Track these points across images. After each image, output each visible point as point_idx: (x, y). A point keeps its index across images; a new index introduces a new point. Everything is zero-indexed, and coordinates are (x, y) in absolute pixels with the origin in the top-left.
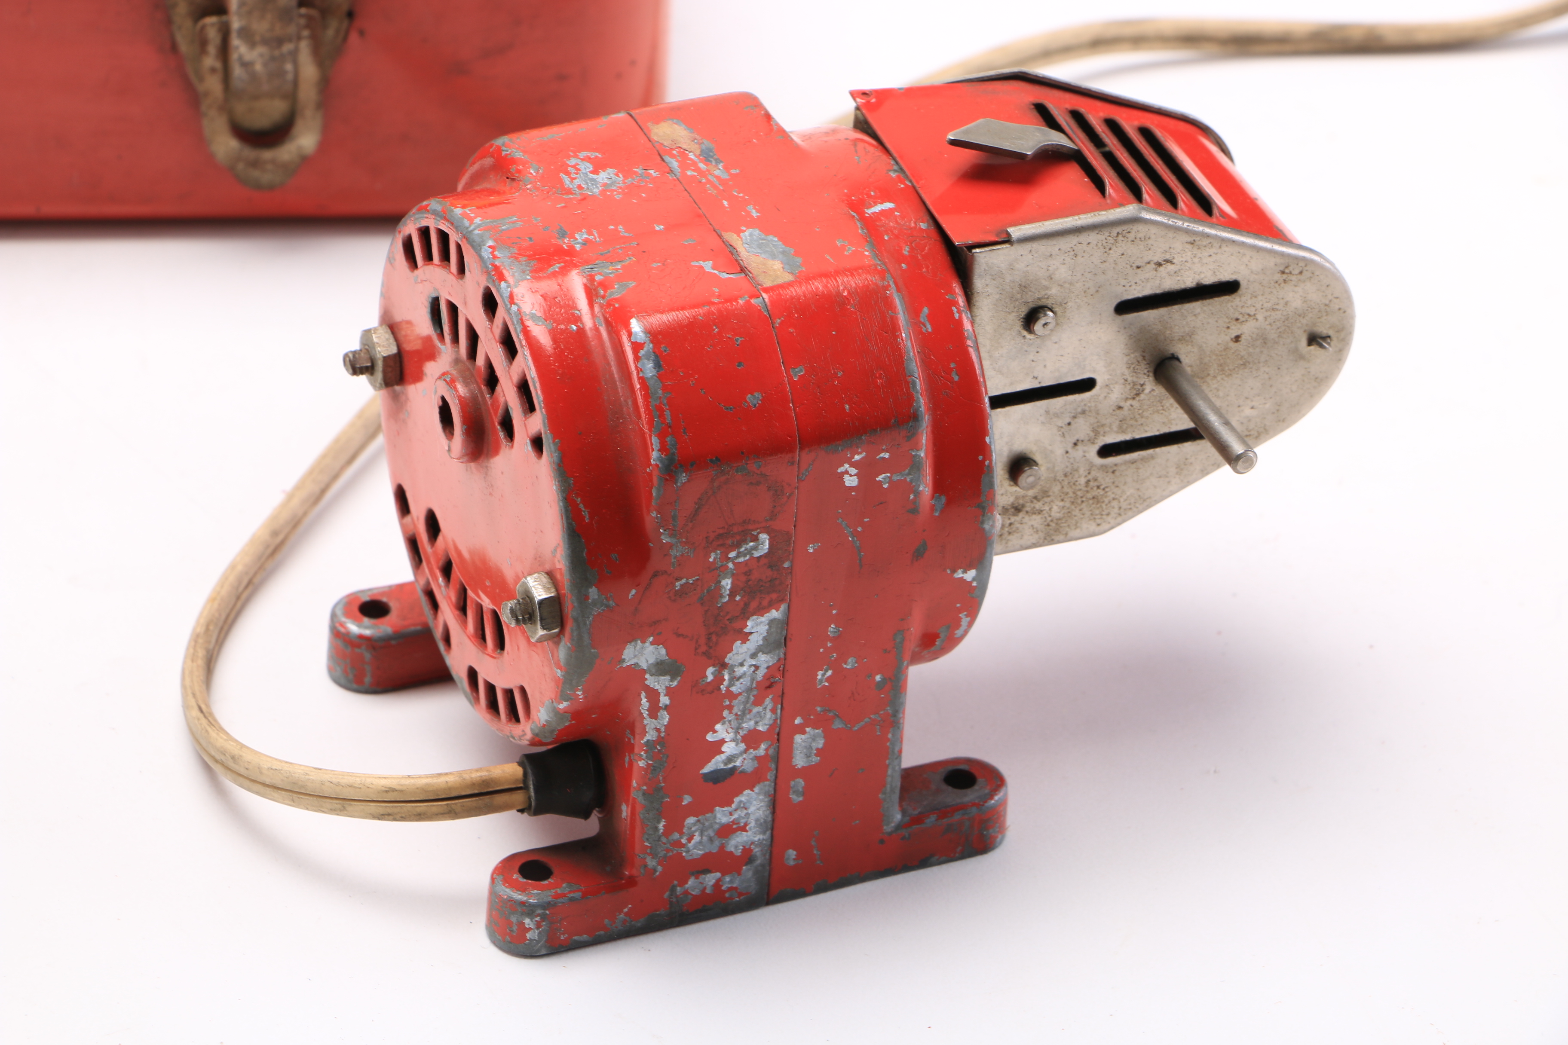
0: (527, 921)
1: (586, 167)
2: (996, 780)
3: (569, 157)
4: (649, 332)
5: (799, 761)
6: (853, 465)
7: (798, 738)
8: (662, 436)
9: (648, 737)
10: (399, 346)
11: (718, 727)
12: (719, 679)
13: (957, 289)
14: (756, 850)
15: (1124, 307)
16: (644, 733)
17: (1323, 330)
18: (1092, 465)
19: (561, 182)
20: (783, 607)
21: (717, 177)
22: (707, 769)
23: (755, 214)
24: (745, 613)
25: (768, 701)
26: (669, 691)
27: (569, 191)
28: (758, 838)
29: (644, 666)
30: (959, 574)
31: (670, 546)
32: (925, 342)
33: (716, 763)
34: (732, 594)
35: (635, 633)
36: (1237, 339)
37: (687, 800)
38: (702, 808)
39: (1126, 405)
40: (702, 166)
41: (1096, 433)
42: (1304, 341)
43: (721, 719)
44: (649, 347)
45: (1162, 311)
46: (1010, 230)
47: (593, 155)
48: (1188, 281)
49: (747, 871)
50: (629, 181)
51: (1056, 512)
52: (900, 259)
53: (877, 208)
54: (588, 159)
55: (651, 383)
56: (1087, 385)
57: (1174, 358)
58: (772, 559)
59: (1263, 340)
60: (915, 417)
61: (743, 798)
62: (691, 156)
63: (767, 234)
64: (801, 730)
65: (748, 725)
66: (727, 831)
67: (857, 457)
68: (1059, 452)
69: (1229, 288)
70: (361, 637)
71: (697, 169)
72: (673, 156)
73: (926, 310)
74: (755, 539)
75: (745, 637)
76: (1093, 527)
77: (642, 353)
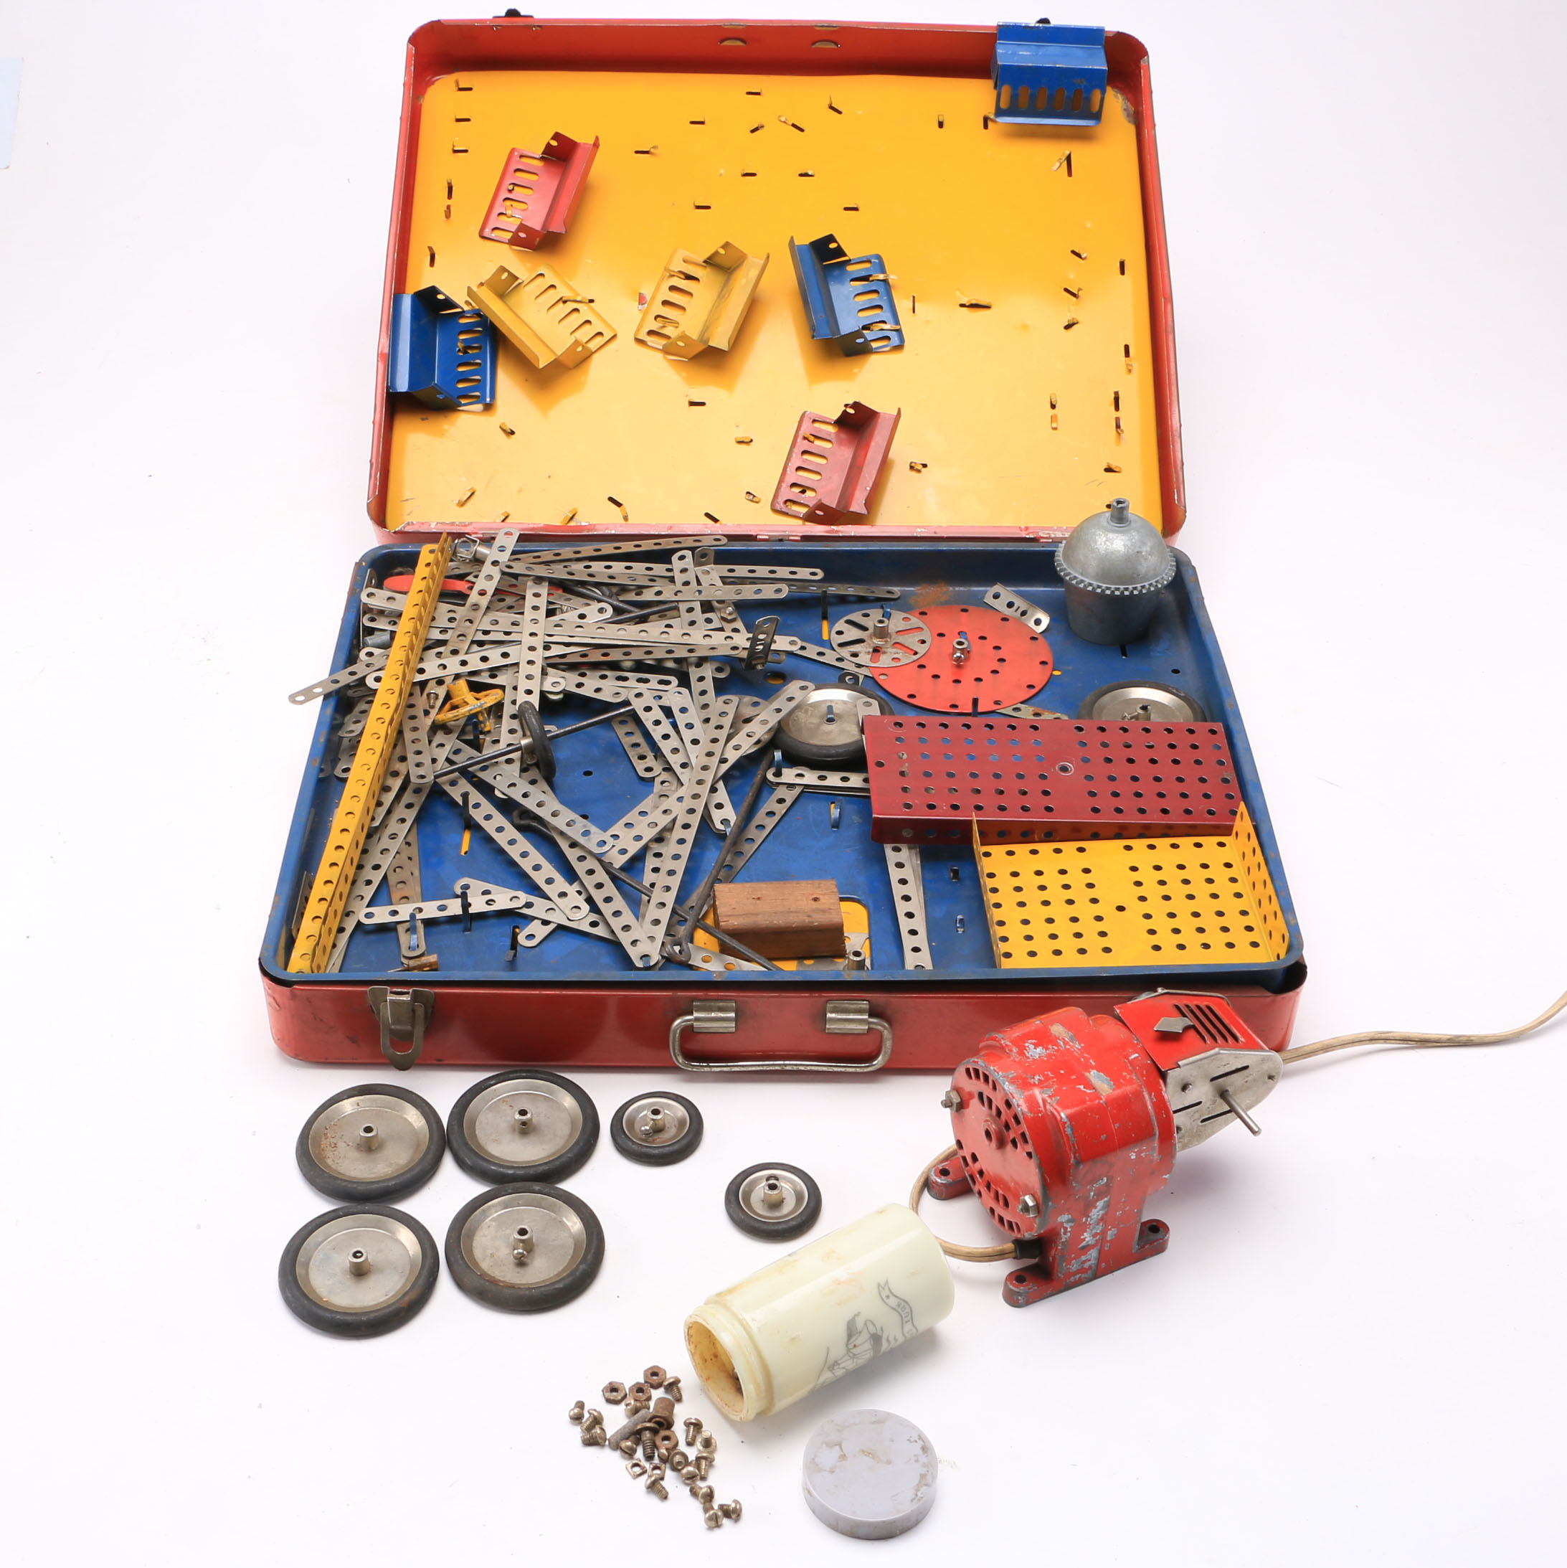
0: (1020, 1298)
1: (1032, 1047)
2: (1166, 1229)
3: (1025, 1043)
4: (1068, 1117)
5: (1109, 1238)
6: (1134, 1152)
7: (1109, 1232)
8: (1075, 1154)
9: (1063, 1240)
10: (961, 1099)
11: (1085, 1234)
12: (1087, 1220)
13: (1161, 1081)
14: (1093, 1266)
15: (1213, 1079)
16: (1061, 1239)
17: (1273, 1074)
18: (1198, 1126)
19: (1024, 1053)
20: (1109, 1197)
21: (1077, 1048)
22: (1080, 1246)
23: (1093, 1063)
24: (1097, 1201)
25: (1101, 1224)
26: (1071, 1227)
27: (1028, 1058)
28: (1094, 1262)
29: (1064, 1221)
30: (1164, 1177)
31: (1076, 1186)
32: (1154, 1104)
33: (1084, 1244)
34: (1093, 1196)
35: (1062, 1213)
36: (1247, 1082)
37: (1073, 1256)
38: (1078, 1257)
39: (1210, 1107)
40: (1071, 1044)
41: (1200, 1116)
42: (1267, 1078)
43: (1086, 1231)
44: (1069, 1123)
45: (1224, 1078)
46: (1179, 1063)
47: (1034, 1041)
48: (1234, 1068)
49: (1090, 1272)
50: (1048, 1051)
51: (1186, 1141)
52: (1143, 1076)
53: (1133, 1057)
54: (1032, 1043)
55: (1070, 1136)
56: (1200, 1103)
57: (1227, 1091)
58: (1107, 1184)
59: (1255, 1080)
60: (1155, 1135)
61: (1090, 1252)
62: (1066, 1039)
63: (1099, 1072)
64: (1110, 1230)
65: (1094, 1231)
66: (1084, 1262)
67: (1136, 1150)
68: (1189, 1124)
69: (1246, 1068)
70: (942, 1183)
71: (1070, 1045)
72: (1060, 1040)
73: (1153, 1094)
74: (1102, 1179)
75: (1096, 1207)
76: (1197, 1143)
77: (1066, 1125)
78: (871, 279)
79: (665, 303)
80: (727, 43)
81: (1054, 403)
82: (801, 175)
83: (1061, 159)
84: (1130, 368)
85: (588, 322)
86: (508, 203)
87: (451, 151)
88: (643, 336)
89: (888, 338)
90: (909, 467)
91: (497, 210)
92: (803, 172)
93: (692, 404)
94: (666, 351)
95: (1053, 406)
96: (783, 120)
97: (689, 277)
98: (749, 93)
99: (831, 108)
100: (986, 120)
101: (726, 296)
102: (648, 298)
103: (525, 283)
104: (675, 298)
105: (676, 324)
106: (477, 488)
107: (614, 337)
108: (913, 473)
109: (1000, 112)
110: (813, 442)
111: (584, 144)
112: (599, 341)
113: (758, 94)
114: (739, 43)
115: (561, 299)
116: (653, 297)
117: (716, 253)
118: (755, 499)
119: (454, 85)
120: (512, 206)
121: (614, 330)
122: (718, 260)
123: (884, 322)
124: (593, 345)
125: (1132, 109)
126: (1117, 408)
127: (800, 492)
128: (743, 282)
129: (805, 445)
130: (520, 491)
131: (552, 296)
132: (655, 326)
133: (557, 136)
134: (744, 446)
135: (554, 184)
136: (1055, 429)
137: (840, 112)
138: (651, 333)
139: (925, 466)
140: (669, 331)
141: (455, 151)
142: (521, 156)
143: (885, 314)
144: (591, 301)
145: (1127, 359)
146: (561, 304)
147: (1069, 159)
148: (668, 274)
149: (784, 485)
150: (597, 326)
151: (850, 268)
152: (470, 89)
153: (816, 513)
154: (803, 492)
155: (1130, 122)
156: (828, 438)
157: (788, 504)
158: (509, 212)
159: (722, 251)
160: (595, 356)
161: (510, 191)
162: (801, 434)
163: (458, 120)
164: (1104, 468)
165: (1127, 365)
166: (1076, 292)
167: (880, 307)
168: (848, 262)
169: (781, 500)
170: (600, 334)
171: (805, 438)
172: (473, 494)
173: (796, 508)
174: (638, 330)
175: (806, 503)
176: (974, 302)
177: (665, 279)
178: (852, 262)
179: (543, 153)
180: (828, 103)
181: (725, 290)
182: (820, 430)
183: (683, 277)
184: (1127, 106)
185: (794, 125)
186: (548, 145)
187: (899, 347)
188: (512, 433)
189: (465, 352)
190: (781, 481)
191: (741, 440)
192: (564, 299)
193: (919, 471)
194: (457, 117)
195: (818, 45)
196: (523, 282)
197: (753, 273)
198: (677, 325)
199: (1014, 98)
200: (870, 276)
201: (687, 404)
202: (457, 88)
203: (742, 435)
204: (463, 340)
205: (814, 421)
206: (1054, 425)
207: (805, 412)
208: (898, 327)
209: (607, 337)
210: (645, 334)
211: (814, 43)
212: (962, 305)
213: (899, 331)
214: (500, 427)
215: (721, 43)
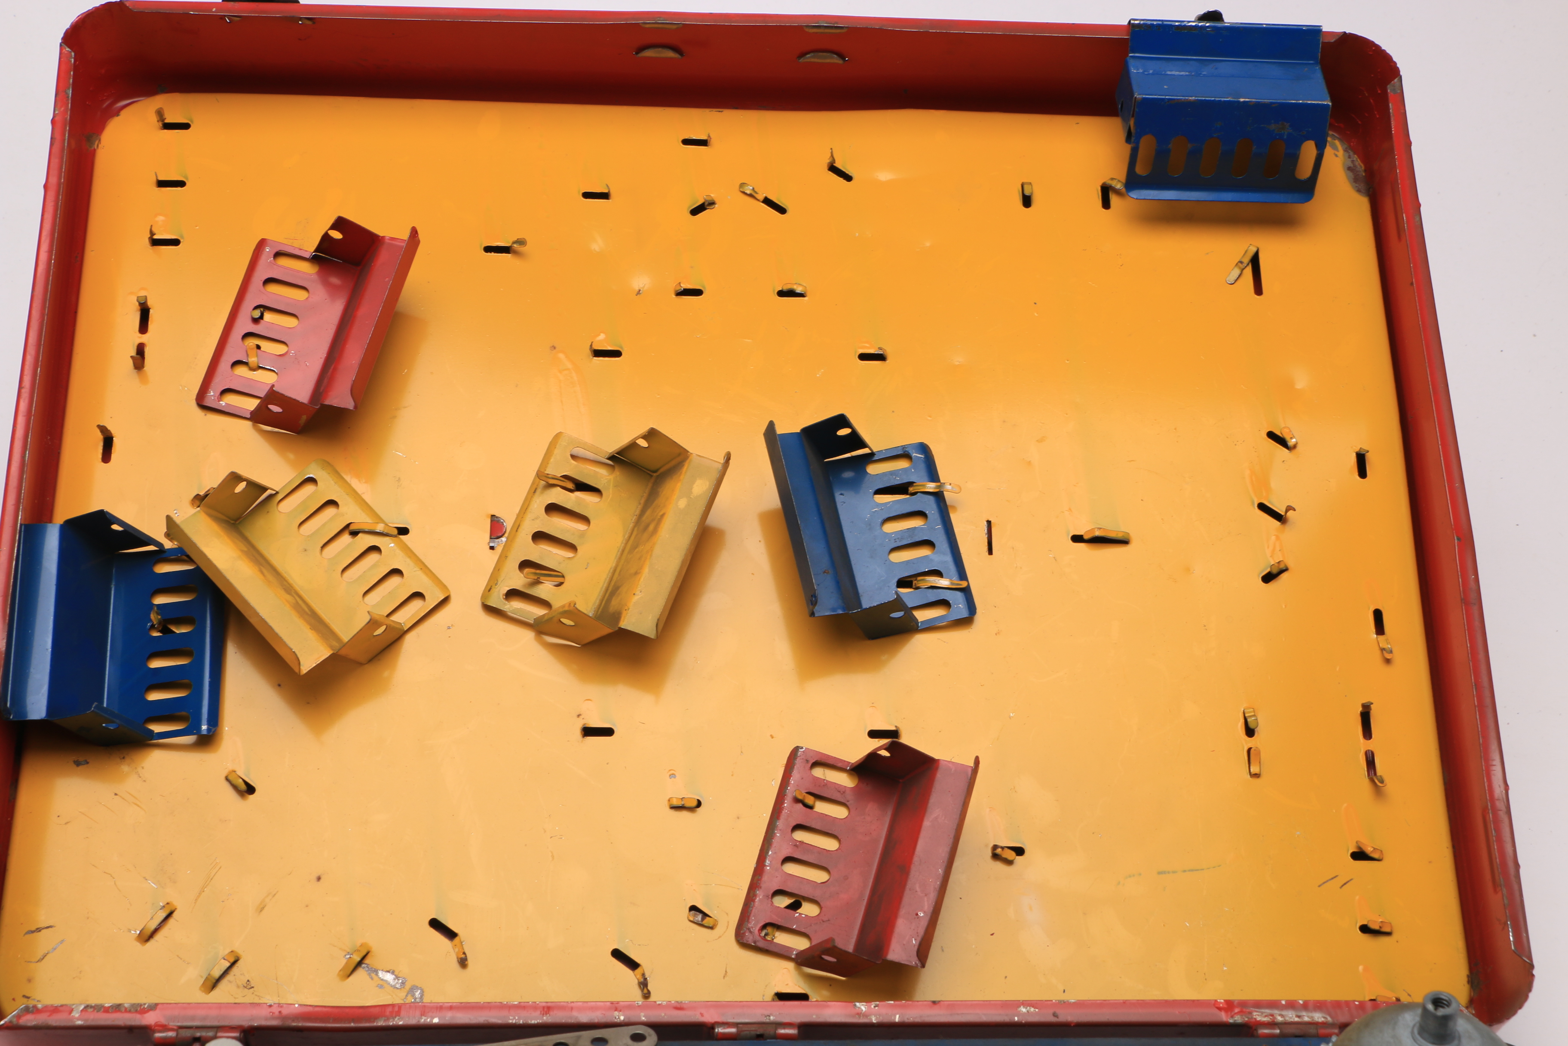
78: (911, 489)
79: (539, 536)
80: (649, 53)
81: (1251, 726)
82: (782, 294)
83: (1241, 262)
84: (1388, 656)
85: (396, 572)
86: (252, 342)
87: (147, 241)
88: (497, 600)
89: (944, 603)
90: (990, 854)
91: (232, 353)
92: (786, 288)
93: (589, 732)
94: (539, 628)
95: (1250, 732)
96: (748, 192)
97: (581, 487)
98: (686, 142)
99: (833, 169)
100: (1106, 192)
101: (651, 527)
102: (508, 524)
103: (280, 497)
104: (559, 526)
105: (558, 578)
106: (177, 903)
107: (445, 601)
108: (999, 866)
109: (1133, 182)
110: (811, 807)
111: (392, 239)
112: (416, 608)
113: (703, 143)
114: (670, 54)
115: (348, 526)
116: (517, 527)
117: (633, 445)
118: (707, 921)
119: (154, 119)
120: (258, 347)
121: (443, 586)
122: (634, 456)
123: (938, 573)
124: (404, 617)
125: (1360, 166)
126: (1367, 731)
127: (788, 907)
128: (682, 503)
129: (796, 813)
130: (261, 909)
131: (330, 520)
132: (518, 580)
133: (340, 223)
134: (685, 814)
135: (335, 310)
136: (1256, 776)
137: (848, 178)
138: (513, 594)
139: (1020, 851)
140: (545, 590)
141: (156, 242)
142: (278, 255)
143: (941, 558)
144: (404, 531)
145: (1381, 638)
146: (346, 538)
147: (1255, 261)
148: (543, 483)
149: (760, 894)
150: (414, 580)
151: (873, 469)
152: (185, 126)
153: (823, 959)
154: (795, 906)
155: (1359, 191)
156: (842, 800)
157: (769, 930)
158: (253, 360)
159: (643, 443)
160: (409, 638)
161: (256, 321)
162: (791, 791)
163: (162, 184)
164: (1351, 851)
165: (1382, 650)
166: (1281, 510)
167: (929, 543)
168: (870, 458)
169: (754, 924)
170: (418, 595)
171: (797, 800)
172: (169, 915)
173: (782, 939)
174: (489, 589)
175: (803, 930)
176: (1097, 533)
177: (539, 491)
178: (876, 458)
179: (316, 251)
180: (827, 160)
181: (648, 512)
182: (825, 784)
183: (570, 485)
184: (1353, 161)
185: (767, 202)
186: (326, 237)
187: (966, 621)
188: (250, 790)
189: (165, 631)
190: (754, 886)
191: (680, 804)
192: (352, 527)
193: (1010, 862)
194: (161, 178)
195: (809, 58)
196: (277, 493)
197: (701, 487)
198: (560, 580)
199: (1161, 156)
200: (911, 484)
201: (578, 733)
202: (161, 124)
203: (681, 792)
204: (159, 606)
205: (816, 764)
206: (1255, 769)
207: (797, 749)
208: (964, 584)
209: (431, 603)
210: (502, 597)
211: (803, 55)
212: (1077, 539)
213: (966, 591)
214: (227, 779)
215: (637, 53)
